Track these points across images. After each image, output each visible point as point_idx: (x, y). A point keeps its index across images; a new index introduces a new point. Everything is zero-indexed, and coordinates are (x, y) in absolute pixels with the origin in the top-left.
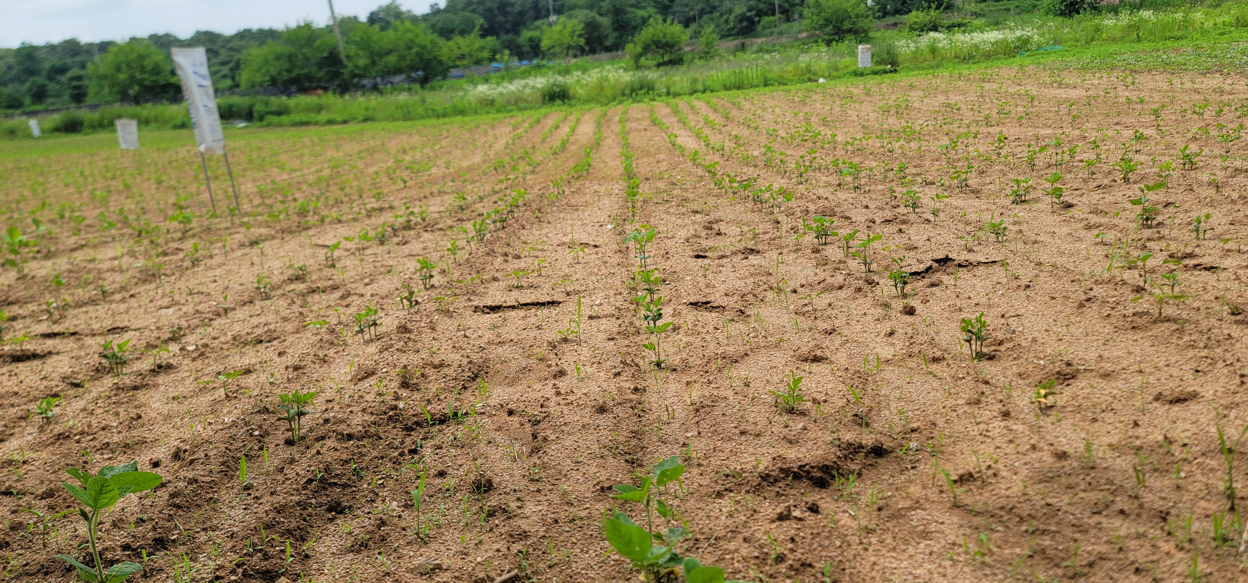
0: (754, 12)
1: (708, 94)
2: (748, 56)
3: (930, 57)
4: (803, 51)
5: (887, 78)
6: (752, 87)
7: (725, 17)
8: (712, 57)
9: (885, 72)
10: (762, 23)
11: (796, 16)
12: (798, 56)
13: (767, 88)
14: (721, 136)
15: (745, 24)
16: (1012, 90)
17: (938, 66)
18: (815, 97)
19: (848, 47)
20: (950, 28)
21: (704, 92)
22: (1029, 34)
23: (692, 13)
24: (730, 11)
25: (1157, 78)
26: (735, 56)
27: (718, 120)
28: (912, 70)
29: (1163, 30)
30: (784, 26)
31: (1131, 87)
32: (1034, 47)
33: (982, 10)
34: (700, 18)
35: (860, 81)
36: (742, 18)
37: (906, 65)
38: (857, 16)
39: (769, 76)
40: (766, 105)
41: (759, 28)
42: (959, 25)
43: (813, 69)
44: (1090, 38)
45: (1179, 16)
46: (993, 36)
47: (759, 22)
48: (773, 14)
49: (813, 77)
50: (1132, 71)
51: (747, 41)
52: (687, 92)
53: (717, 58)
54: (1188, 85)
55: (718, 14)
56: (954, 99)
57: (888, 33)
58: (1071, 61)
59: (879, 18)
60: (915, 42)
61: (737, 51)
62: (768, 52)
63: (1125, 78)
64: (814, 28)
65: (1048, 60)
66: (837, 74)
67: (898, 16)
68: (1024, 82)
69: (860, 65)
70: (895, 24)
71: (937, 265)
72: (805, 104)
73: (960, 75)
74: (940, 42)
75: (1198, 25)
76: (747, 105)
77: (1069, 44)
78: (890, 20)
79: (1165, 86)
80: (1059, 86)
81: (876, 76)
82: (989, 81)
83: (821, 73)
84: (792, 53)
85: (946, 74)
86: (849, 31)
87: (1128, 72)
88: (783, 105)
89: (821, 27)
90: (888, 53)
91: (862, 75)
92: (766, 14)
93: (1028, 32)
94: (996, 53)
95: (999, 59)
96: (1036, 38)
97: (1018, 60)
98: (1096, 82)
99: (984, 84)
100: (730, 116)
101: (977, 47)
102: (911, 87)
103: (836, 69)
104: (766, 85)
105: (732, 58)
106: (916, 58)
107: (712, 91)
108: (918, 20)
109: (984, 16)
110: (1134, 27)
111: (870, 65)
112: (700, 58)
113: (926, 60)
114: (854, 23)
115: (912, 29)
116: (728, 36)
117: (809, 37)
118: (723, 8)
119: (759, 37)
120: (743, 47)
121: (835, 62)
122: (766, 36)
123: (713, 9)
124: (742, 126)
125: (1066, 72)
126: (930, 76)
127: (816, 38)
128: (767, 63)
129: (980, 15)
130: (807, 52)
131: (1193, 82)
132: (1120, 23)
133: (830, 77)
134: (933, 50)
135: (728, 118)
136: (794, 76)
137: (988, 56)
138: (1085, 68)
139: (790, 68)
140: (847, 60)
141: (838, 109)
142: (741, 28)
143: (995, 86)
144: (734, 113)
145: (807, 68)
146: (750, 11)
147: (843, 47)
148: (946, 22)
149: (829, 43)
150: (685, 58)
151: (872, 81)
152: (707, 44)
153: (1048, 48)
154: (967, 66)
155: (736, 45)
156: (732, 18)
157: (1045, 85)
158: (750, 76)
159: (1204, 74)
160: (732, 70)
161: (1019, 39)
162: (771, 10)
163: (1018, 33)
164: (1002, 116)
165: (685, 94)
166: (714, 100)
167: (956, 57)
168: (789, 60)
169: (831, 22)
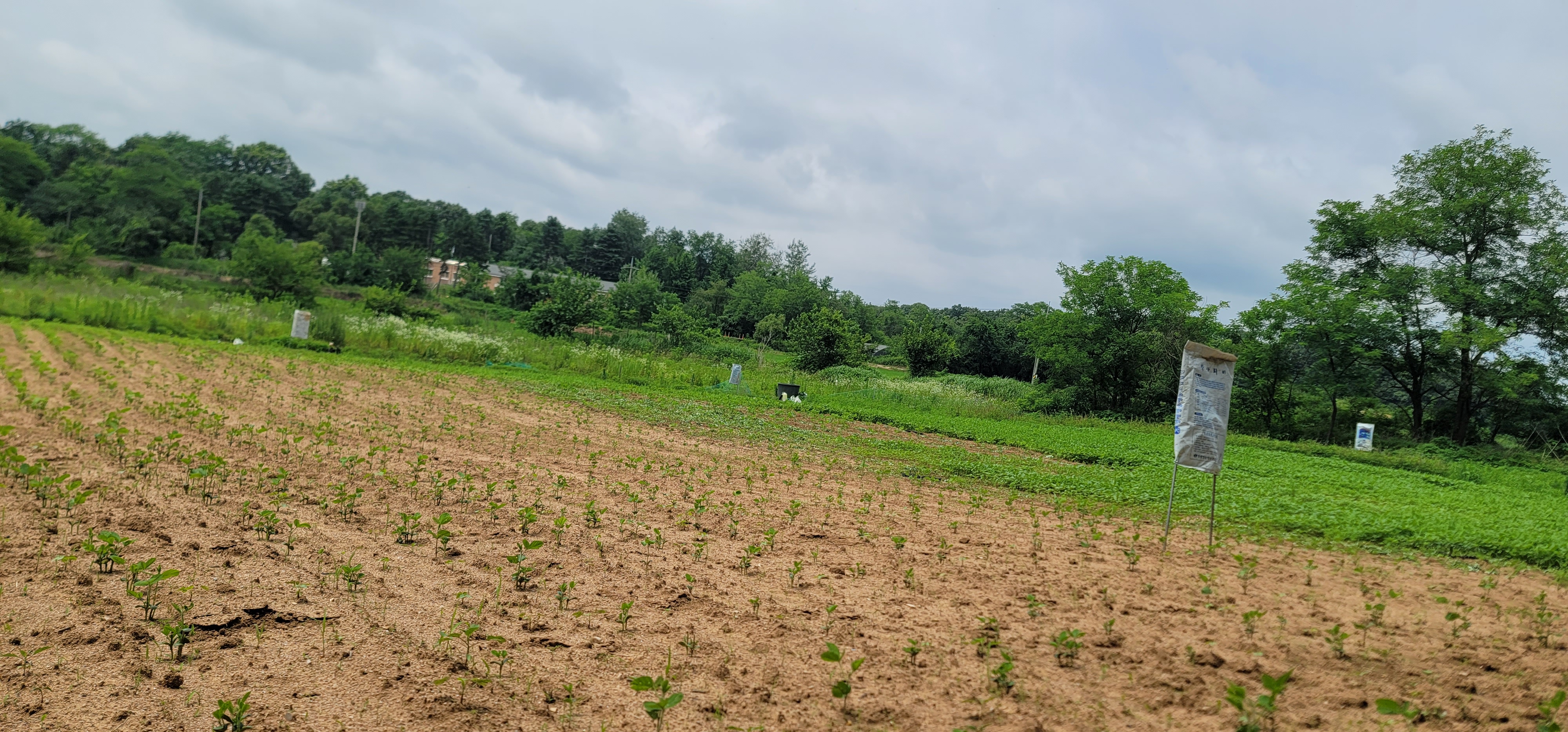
0: (160, 232)
1: (55, 324)
2: (136, 286)
3: (383, 343)
4: (219, 299)
5: (323, 358)
6: (130, 328)
7: (114, 227)
8: (77, 275)
9: (325, 350)
10: (169, 249)
11: (223, 253)
12: (211, 304)
13: (151, 335)
14: (52, 388)
15: (143, 243)
16: (465, 403)
17: (392, 357)
18: (218, 361)
19: (284, 308)
20: (415, 315)
21: (50, 319)
22: (499, 344)
23: (61, 208)
24: (124, 222)
25: (610, 420)
26: (115, 281)
27: (54, 363)
28: (359, 354)
29: (628, 373)
30: (201, 261)
31: (583, 425)
32: (502, 360)
33: (456, 305)
34: (73, 217)
35: (287, 354)
36: (140, 235)
37: (353, 346)
38: (303, 274)
39: (161, 319)
40: (142, 357)
41: (165, 254)
42: (426, 316)
43: (228, 324)
44: (559, 363)
45: (644, 361)
46: (460, 337)
47: (166, 246)
48: (190, 241)
49: (226, 335)
50: (588, 407)
51: (141, 267)
52: (22, 313)
53: (84, 279)
54: (635, 434)
55: (104, 220)
56: (398, 400)
57: (340, 303)
58: (534, 385)
59: (333, 282)
60: (369, 322)
61: (121, 276)
62: (168, 288)
63: (581, 414)
64: (242, 274)
65: (513, 377)
66: (261, 338)
67: (357, 287)
68: (480, 397)
69: (293, 334)
70: (351, 295)
71: (248, 617)
72: (200, 368)
73: (413, 372)
74: (399, 329)
75: (659, 374)
76: (110, 351)
77: (538, 364)
78: (347, 288)
79: (613, 430)
80: (515, 410)
81: (311, 352)
82: (443, 388)
83: (238, 332)
84: (203, 297)
85: (397, 368)
86: (289, 289)
87: (584, 409)
88: (168, 363)
89: (252, 275)
90: (334, 327)
91: (294, 346)
92: (178, 239)
93: (496, 342)
94: (461, 357)
95: (463, 364)
96: (505, 350)
97: (480, 371)
98: (552, 412)
99: (436, 390)
100: (78, 361)
101: (440, 344)
102: (350, 375)
103: (261, 332)
104: (153, 330)
105: (110, 283)
106: (366, 341)
107: (64, 321)
108: (378, 298)
109: (458, 311)
110: (601, 363)
111: (306, 337)
112: (57, 272)
113: (378, 346)
114: (296, 281)
115: (369, 305)
116: (114, 252)
117: (234, 282)
118: (114, 215)
119: (162, 265)
120: (130, 274)
121: (261, 324)
122: (170, 267)
123: (97, 212)
124: (91, 380)
125: (526, 395)
126: (377, 367)
127: (243, 287)
128: (163, 303)
129: (453, 309)
130: (227, 301)
131: (639, 431)
132: (589, 356)
133: (249, 340)
134: (389, 337)
135: (72, 364)
136: (199, 327)
137: (451, 358)
138: (545, 395)
139: (195, 316)
140: (278, 324)
141: (244, 383)
142: (137, 248)
143: (448, 395)
144: (87, 358)
145: (220, 321)
146: (156, 229)
147: (276, 306)
148: (412, 308)
149: (258, 297)
150: (32, 266)
151: (302, 358)
152: (73, 255)
153: (517, 364)
154: (424, 364)
155: (121, 268)
156: (124, 230)
157: (500, 404)
158: (131, 313)
159: (652, 426)
160: (105, 298)
161: (487, 347)
162: (188, 236)
163: (488, 340)
164: (445, 431)
165: (16, 316)
166: (59, 335)
167: (415, 351)
168: (196, 306)
169: (267, 272)
